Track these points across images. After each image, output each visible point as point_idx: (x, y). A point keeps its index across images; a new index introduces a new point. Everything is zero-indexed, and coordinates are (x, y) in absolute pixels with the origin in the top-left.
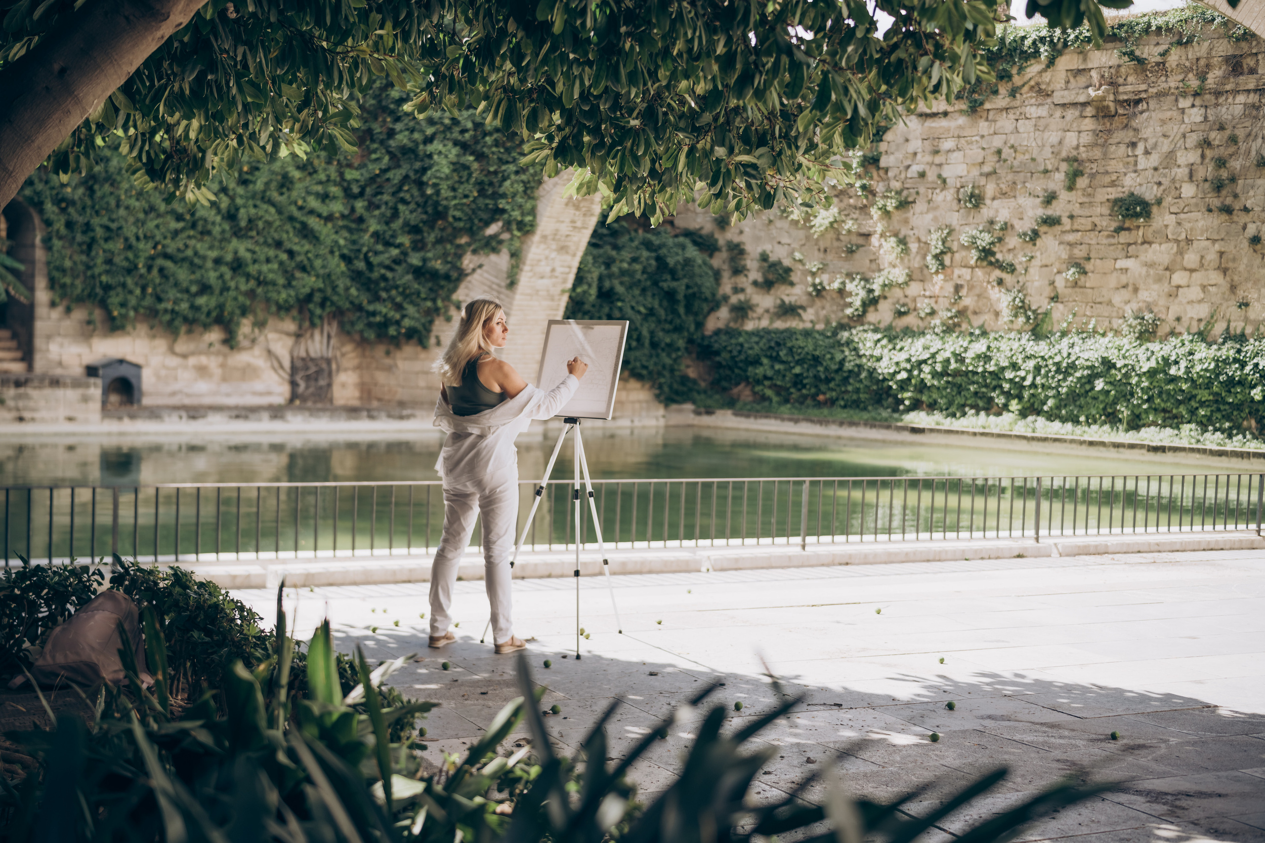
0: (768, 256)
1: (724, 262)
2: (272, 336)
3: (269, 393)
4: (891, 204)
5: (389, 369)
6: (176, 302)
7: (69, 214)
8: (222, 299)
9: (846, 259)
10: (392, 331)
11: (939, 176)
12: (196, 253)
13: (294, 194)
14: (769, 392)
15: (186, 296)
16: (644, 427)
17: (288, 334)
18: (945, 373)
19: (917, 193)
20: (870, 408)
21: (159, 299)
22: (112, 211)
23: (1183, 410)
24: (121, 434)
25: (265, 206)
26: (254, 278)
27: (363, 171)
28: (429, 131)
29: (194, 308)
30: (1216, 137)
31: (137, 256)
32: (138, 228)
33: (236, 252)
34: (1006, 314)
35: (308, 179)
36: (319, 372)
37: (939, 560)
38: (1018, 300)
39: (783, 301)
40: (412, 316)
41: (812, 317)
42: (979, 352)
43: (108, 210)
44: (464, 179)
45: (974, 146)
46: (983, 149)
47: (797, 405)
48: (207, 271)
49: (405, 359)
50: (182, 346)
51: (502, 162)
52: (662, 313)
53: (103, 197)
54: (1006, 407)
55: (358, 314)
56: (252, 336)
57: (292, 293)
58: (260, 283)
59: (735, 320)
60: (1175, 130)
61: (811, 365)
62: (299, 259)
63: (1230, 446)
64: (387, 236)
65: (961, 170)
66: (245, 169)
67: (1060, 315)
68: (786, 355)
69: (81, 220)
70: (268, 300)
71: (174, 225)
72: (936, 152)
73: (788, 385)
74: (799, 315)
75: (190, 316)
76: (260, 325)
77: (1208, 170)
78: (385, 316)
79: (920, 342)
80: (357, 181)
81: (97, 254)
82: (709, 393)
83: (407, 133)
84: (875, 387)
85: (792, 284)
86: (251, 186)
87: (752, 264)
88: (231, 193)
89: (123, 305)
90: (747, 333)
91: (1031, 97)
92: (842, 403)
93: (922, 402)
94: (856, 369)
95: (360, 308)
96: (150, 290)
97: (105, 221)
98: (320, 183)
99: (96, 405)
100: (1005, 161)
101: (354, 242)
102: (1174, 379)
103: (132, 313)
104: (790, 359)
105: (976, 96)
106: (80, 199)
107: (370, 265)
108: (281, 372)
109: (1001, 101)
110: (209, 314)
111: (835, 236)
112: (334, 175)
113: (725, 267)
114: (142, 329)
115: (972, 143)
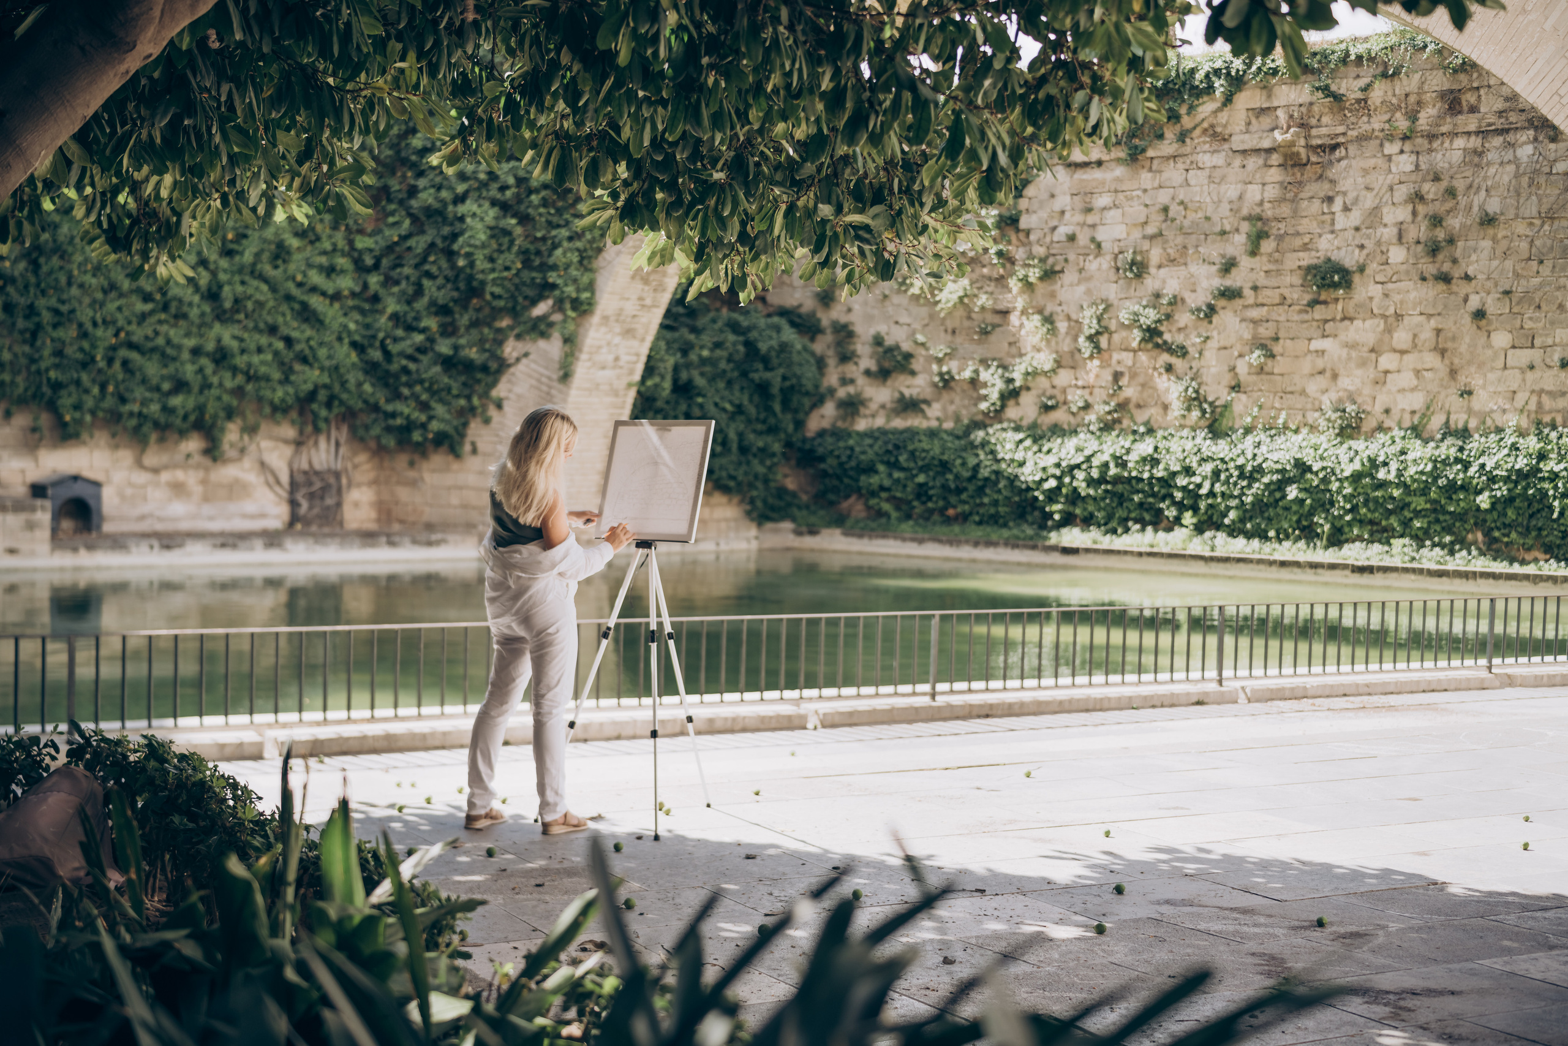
0: (883, 338)
1: (829, 347)
2: (265, 444)
3: (263, 516)
4: (1034, 274)
5: (414, 484)
6: (144, 403)
7: (8, 295)
8: (202, 399)
9: (979, 342)
10: (417, 436)
11: (1093, 240)
12: (169, 342)
13: (292, 267)
14: (886, 507)
15: (156, 396)
16: (732, 552)
17: (286, 442)
18: (1102, 480)
19: (1066, 260)
20: (1011, 524)
21: (123, 400)
22: (62, 290)
23: (1394, 521)
24: (77, 569)
25: (255, 283)
26: (242, 372)
27: (379, 238)
28: (461, 188)
29: (166, 410)
30: (1430, 190)
31: (94, 346)
32: (95, 312)
33: (219, 340)
34: (1177, 408)
35: (309, 248)
36: (326, 489)
37: (1101, 710)
38: (1191, 390)
39: (902, 394)
40: (442, 418)
41: (939, 414)
42: (1144, 454)
43: (57, 288)
44: (504, 247)
45: (1135, 203)
46: (1146, 206)
47: (921, 521)
48: (182, 364)
49: (434, 471)
50: (152, 458)
51: (551, 225)
52: (752, 411)
53: (51, 273)
54: (1178, 521)
55: (373, 416)
56: (240, 445)
57: (291, 390)
58: (249, 378)
59: (844, 418)
60: (1380, 181)
61: (938, 473)
62: (298, 347)
63: (1451, 566)
64: (410, 317)
65: (1120, 231)
66: (230, 236)
67: (1243, 409)
68: (907, 460)
69: (23, 301)
70: (260, 399)
71: (141, 307)
72: (1089, 210)
73: (910, 497)
74: (922, 411)
75: (162, 420)
76: (251, 430)
77: (1420, 230)
78: (408, 418)
79: (1071, 443)
80: (371, 250)
81: (44, 343)
82: (813, 508)
83: (432, 191)
84: (1017, 499)
85: (913, 373)
86: (237, 258)
87: (863, 349)
88: (212, 267)
89: (77, 407)
90: (858, 433)
91: (1205, 143)
92: (977, 518)
93: (1076, 516)
94: (993, 477)
95: (376, 408)
96: (111, 388)
97: (53, 302)
98: (324, 253)
99: (45, 534)
100: (1173, 220)
101: (367, 326)
102: (1383, 485)
103: (88, 418)
104: (912, 465)
105: (1136, 141)
106: (21, 275)
107: (387, 355)
108: (278, 489)
109: (1167, 147)
110: (185, 417)
111: (965, 314)
112: (341, 244)
113: (830, 353)
114: (102, 437)
115: (1132, 198)
